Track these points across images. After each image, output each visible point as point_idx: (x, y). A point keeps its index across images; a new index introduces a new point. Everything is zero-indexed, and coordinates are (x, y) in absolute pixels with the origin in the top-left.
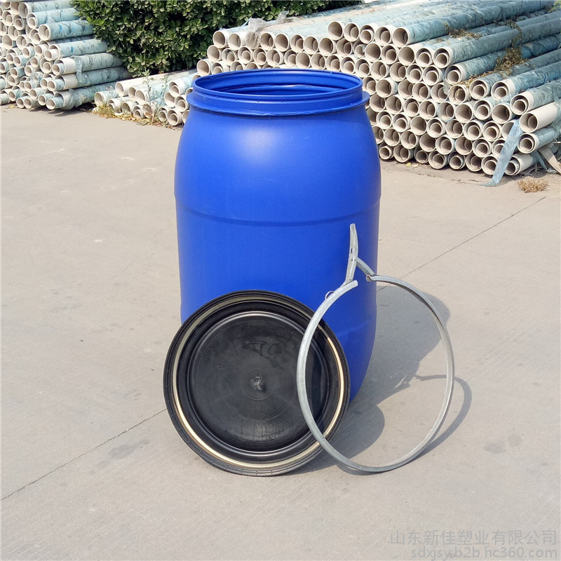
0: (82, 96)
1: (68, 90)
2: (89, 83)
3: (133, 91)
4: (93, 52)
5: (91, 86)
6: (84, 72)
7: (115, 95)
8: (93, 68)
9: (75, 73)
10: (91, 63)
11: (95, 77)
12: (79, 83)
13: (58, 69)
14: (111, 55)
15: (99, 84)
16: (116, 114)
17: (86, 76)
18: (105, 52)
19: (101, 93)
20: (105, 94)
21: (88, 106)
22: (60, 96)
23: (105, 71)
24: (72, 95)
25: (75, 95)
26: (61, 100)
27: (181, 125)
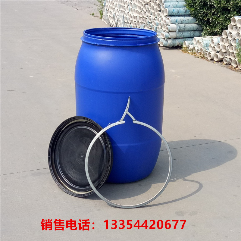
0: (177, 42)
1: (171, 39)
2: (182, 37)
3: (198, 42)
4: (188, 23)
5: (183, 38)
6: (179, 31)
7: (192, 43)
8: (186, 30)
9: (176, 31)
10: (185, 28)
11: (186, 34)
12: (177, 36)
13: (167, 29)
14: (197, 25)
15: (189, 38)
16: (189, 52)
17: (181, 33)
18: (194, 23)
19: (186, 41)
20: (187, 43)
21: (179, 47)
22: (167, 41)
23: (193, 32)
24: (173, 41)
25: (174, 41)
26: (167, 43)
27: (212, 60)
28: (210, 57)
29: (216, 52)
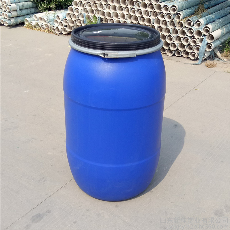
0: (19, 20)
1: (13, 17)
2: (22, 15)
3: (41, 18)
4: (24, 1)
5: (23, 16)
6: (20, 10)
7: (33, 20)
8: (24, 8)
9: (16, 10)
10: (23, 6)
11: (25, 12)
12: (18, 14)
13: (9, 9)
14: (31, 3)
15: (27, 15)
16: (34, 28)
17: (21, 12)
18: (29, 1)
19: (27, 19)
20: (29, 19)
21: (22, 24)
22: (10, 20)
23: (29, 9)
24: (15, 20)
25: (16, 19)
26: (10, 22)
27: (61, 33)
28: (59, 31)
29: (63, 26)
